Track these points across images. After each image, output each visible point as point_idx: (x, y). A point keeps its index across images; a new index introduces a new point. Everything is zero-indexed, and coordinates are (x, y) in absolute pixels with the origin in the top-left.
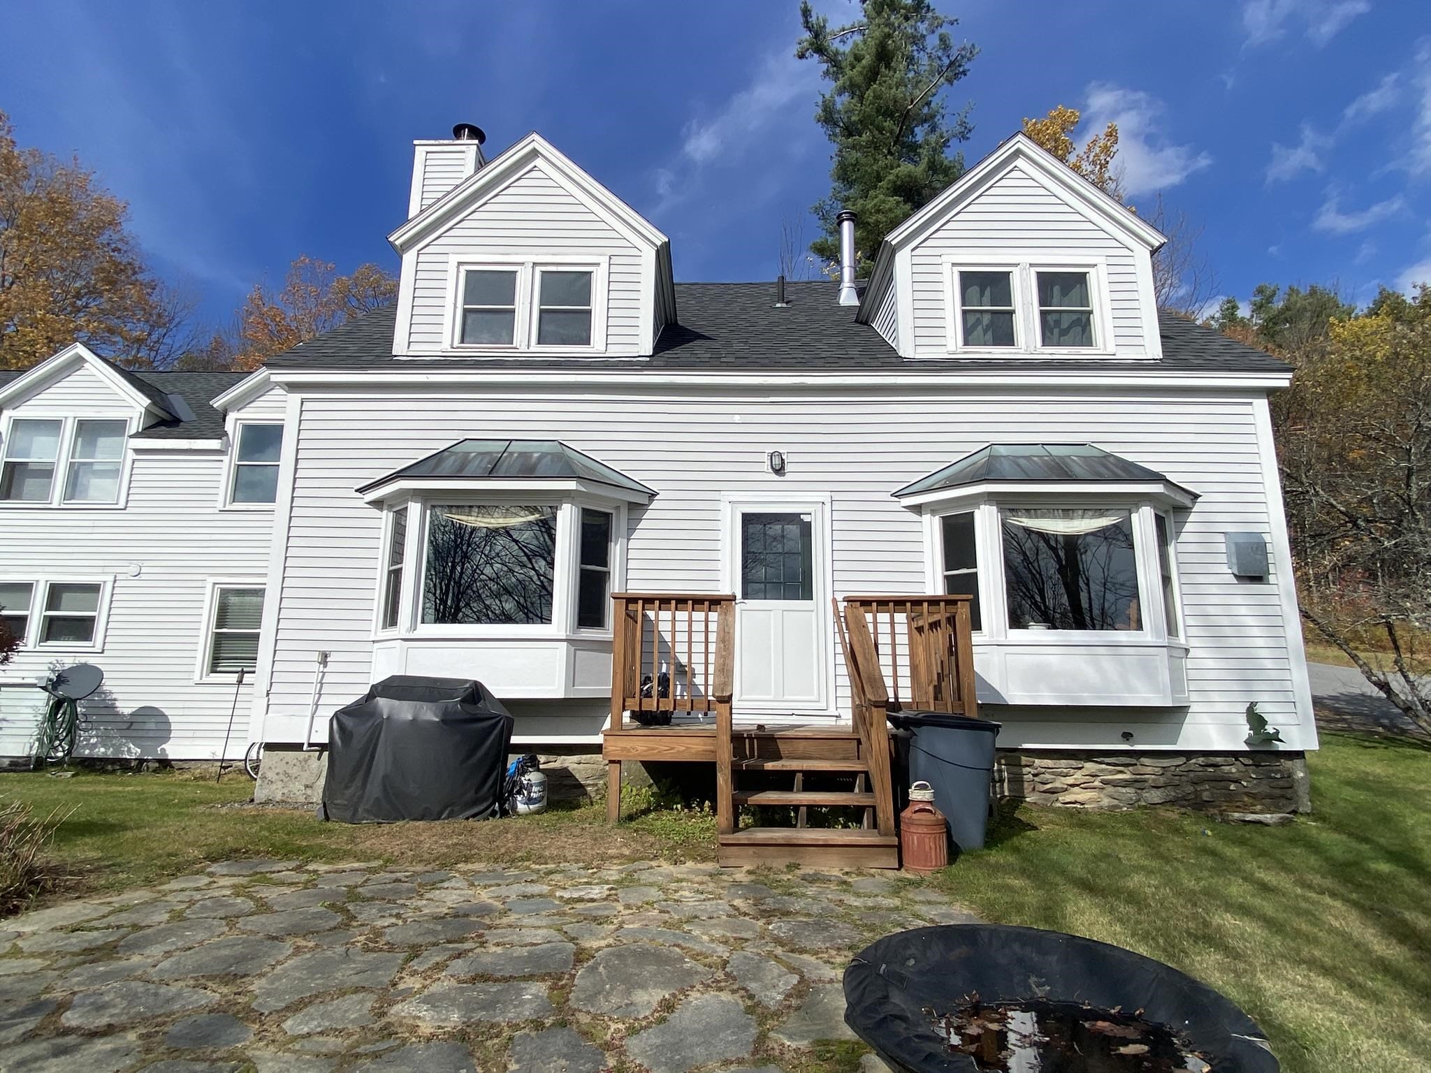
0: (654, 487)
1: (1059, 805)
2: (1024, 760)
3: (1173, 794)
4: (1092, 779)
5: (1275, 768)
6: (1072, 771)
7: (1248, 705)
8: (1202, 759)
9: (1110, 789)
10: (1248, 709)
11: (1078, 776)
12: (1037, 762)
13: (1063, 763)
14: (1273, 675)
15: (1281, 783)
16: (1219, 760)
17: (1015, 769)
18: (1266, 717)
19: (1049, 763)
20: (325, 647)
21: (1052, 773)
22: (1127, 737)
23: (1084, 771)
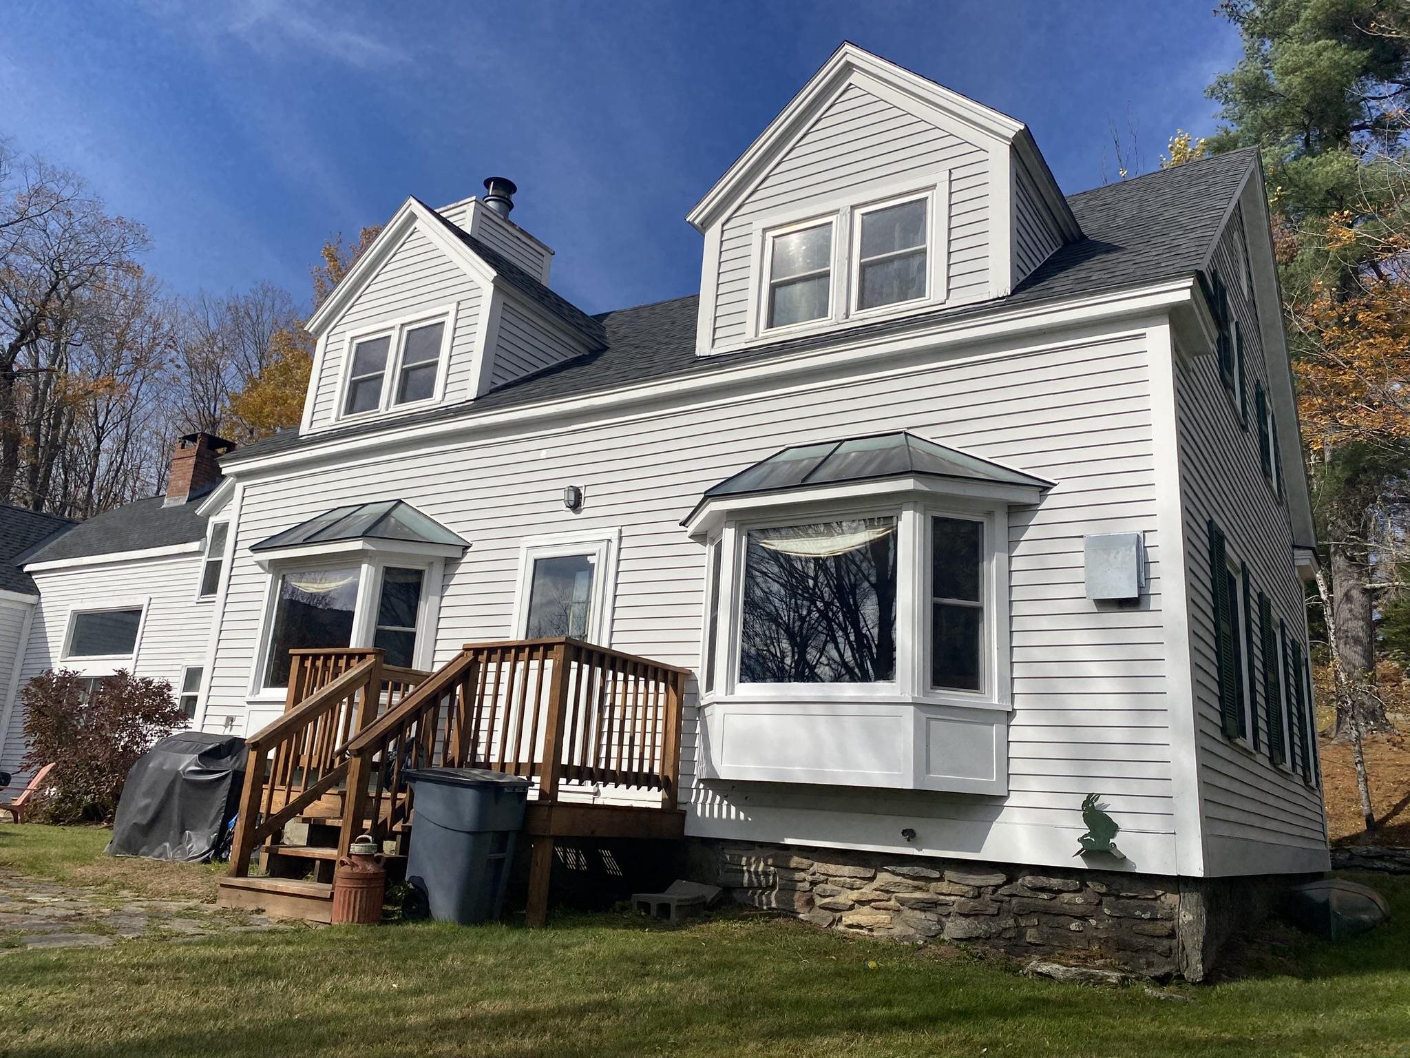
0: (467, 538)
1: (841, 928)
2: (795, 861)
3: (984, 927)
4: (886, 896)
5: (1145, 903)
6: (859, 882)
7: (1085, 797)
8: (1029, 878)
9: (907, 912)
10: (1085, 804)
11: (868, 891)
12: (818, 867)
13: (847, 870)
14: (1121, 752)
15: (1149, 927)
16: (1055, 882)
17: (786, 874)
18: (1115, 818)
19: (831, 868)
20: (230, 712)
21: (834, 883)
22: (910, 835)
23: (875, 884)
